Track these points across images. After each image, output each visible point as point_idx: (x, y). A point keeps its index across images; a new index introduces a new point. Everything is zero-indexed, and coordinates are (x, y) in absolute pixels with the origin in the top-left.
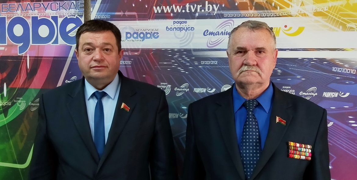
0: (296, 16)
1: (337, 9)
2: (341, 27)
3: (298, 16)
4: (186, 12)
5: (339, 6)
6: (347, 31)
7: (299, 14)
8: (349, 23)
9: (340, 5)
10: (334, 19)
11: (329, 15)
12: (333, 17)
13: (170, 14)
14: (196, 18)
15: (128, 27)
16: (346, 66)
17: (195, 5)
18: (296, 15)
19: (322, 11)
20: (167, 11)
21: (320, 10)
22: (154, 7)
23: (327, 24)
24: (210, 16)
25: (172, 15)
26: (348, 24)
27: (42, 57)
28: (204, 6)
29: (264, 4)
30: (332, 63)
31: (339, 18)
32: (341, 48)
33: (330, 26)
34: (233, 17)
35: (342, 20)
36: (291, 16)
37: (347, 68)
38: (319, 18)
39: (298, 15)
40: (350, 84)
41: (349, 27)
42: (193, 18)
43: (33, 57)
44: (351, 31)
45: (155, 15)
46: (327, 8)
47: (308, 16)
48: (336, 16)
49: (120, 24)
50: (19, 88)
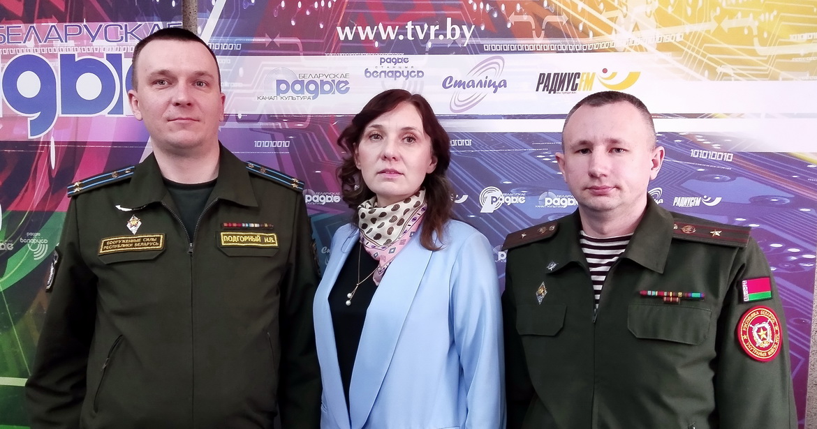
0: (624, 51)
1: (699, 38)
2: (706, 72)
3: (628, 51)
4: (406, 39)
5: (704, 33)
6: (717, 80)
7: (630, 47)
8: (720, 64)
9: (706, 31)
10: (695, 56)
11: (686, 49)
12: (692, 53)
13: (371, 42)
14: (427, 52)
15: (281, 69)
16: (716, 146)
17: (426, 26)
18: (625, 49)
19: (673, 41)
20: (367, 37)
21: (669, 39)
22: (339, 29)
23: (682, 67)
24: (456, 49)
25: (377, 44)
26: (718, 67)
27: (85, 143)
28: (443, 28)
29: (564, 27)
30: (689, 142)
31: (704, 56)
32: (706, 112)
33: (687, 70)
34: (502, 52)
35: (710, 59)
36: (614, 50)
37: (718, 151)
38: (667, 56)
39: (628, 48)
40: (723, 181)
41: (721, 73)
42: (422, 51)
43: (64, 143)
44: (725, 80)
45: (341, 44)
46: (681, 36)
47: (646, 51)
48: (698, 52)
49: (263, 63)
50: (31, 212)
